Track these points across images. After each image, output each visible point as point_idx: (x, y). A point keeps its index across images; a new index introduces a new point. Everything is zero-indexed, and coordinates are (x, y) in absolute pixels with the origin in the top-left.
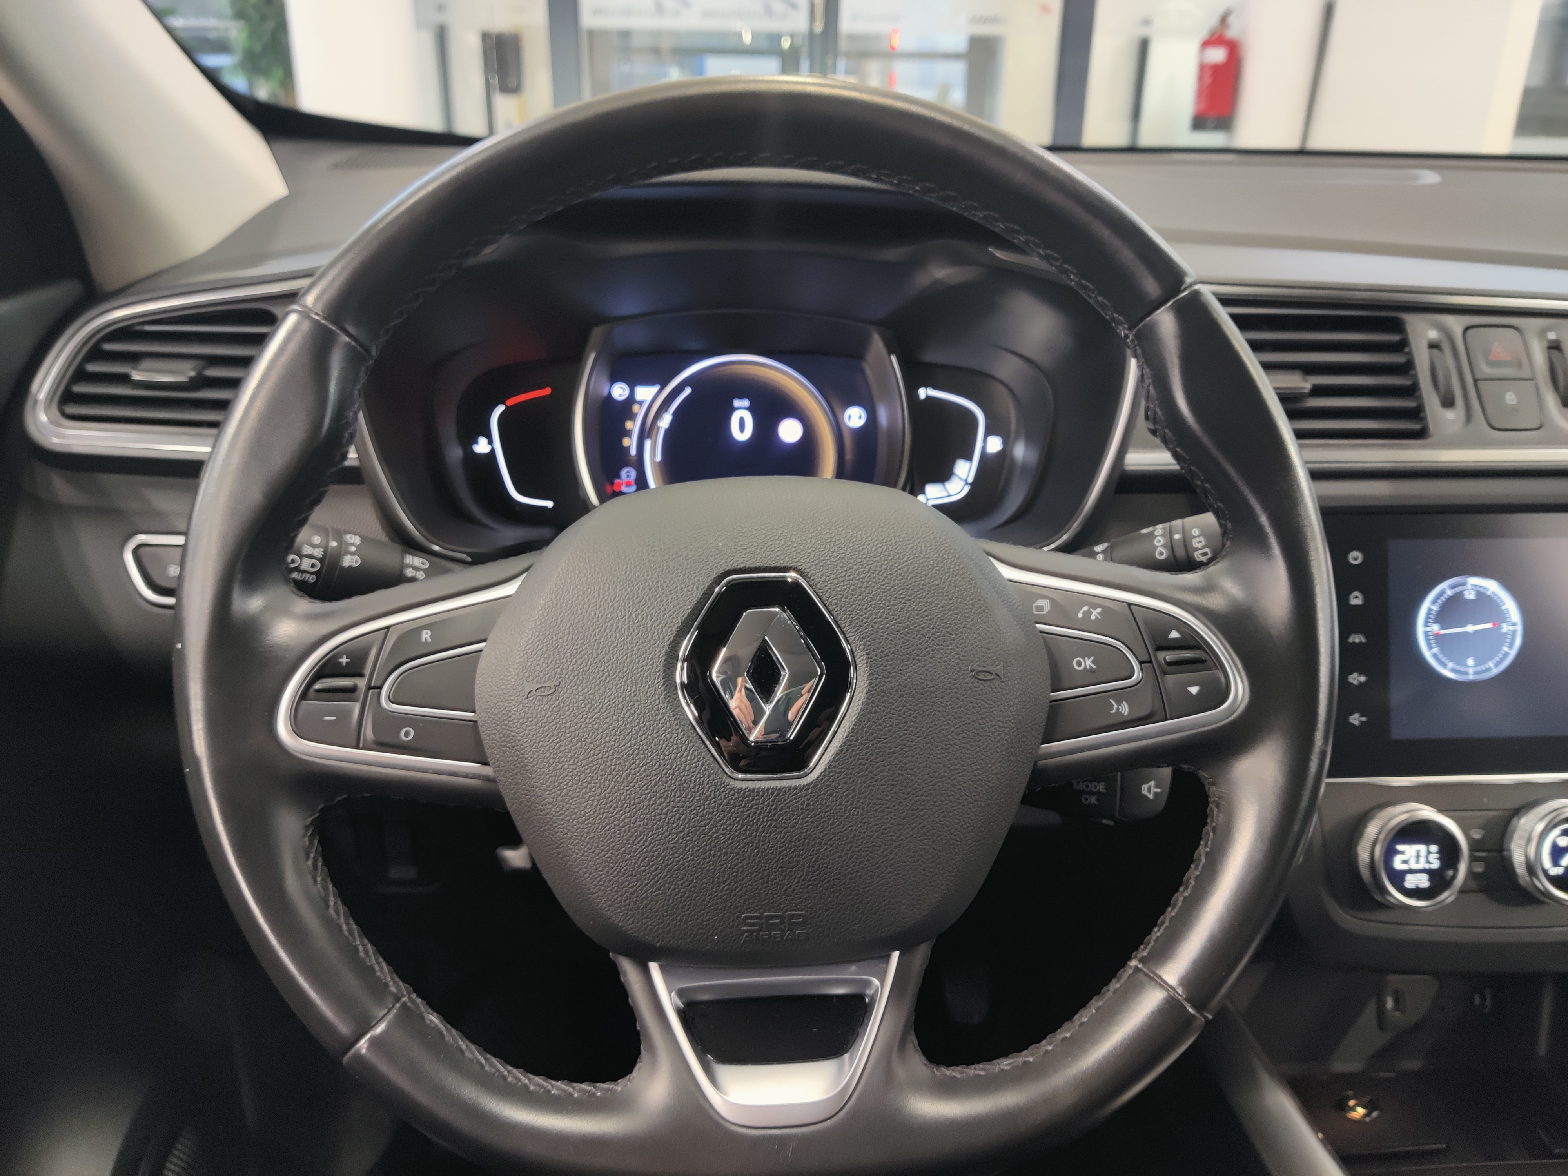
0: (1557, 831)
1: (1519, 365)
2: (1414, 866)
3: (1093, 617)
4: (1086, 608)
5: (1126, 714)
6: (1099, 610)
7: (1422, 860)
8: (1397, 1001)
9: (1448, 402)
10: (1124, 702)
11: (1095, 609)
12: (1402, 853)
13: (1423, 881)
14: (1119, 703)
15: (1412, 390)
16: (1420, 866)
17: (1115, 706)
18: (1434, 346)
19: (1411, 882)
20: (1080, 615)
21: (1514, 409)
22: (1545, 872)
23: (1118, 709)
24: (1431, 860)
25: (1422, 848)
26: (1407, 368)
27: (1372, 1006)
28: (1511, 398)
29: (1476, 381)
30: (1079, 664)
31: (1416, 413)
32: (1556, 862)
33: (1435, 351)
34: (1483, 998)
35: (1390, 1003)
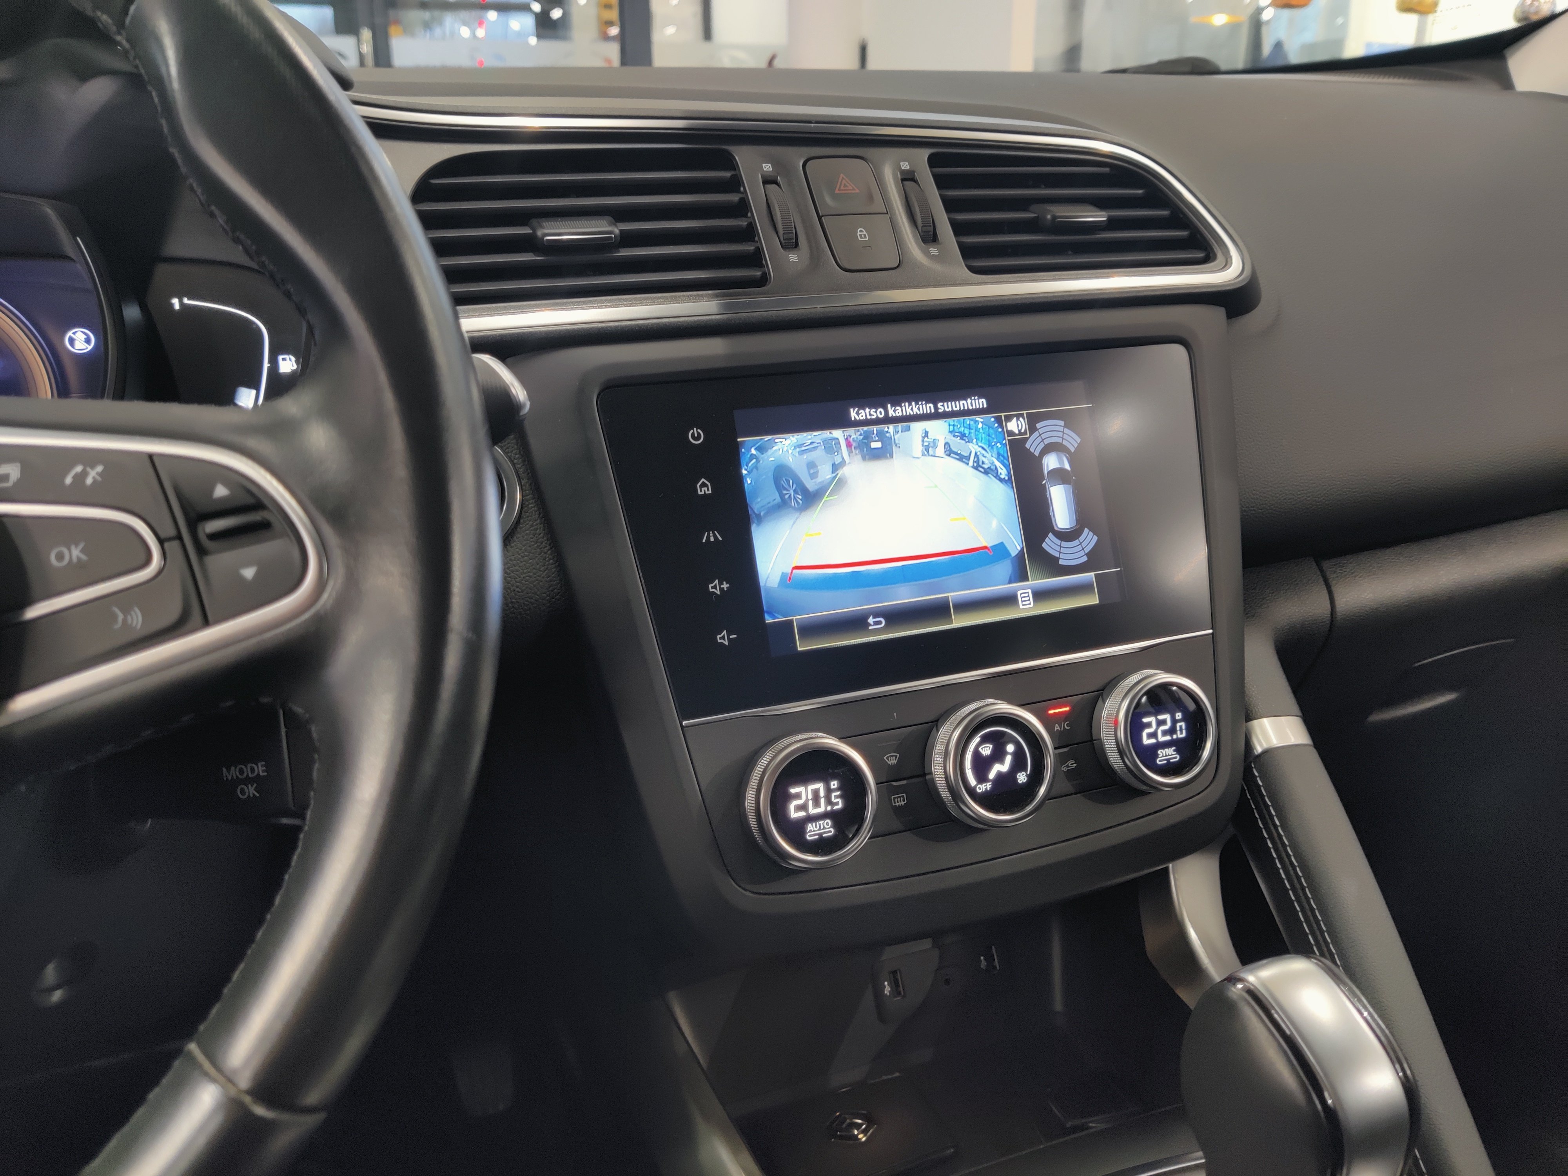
0: (977, 740)
1: (871, 198)
2: (813, 811)
3: (89, 481)
4: (79, 469)
5: (139, 626)
6: (100, 468)
7: (822, 801)
8: (895, 984)
9: (791, 244)
10: (137, 609)
11: (92, 467)
12: (798, 796)
13: (827, 829)
14: (126, 611)
15: (749, 233)
16: (821, 810)
17: (121, 617)
18: (768, 181)
19: (812, 831)
20: (68, 480)
21: (866, 246)
22: (971, 792)
23: (125, 621)
24: (834, 800)
25: (820, 786)
26: (742, 208)
27: (868, 998)
28: (862, 234)
29: (820, 218)
30: (60, 557)
31: (756, 259)
32: (981, 777)
33: (772, 187)
34: (990, 959)
35: (887, 990)
